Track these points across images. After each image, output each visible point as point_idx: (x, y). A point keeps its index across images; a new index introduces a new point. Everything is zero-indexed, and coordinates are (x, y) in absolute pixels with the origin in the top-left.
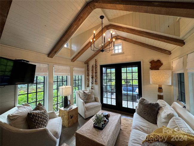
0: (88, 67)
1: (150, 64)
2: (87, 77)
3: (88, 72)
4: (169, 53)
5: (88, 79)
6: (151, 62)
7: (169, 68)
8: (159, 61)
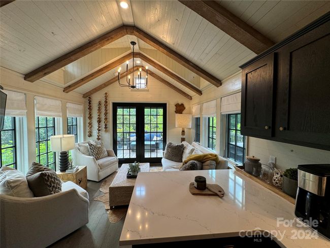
0: (90, 103)
1: (175, 107)
2: (88, 121)
3: (90, 113)
4: (190, 98)
5: (90, 124)
6: (176, 105)
7: (190, 113)
8: (182, 105)
